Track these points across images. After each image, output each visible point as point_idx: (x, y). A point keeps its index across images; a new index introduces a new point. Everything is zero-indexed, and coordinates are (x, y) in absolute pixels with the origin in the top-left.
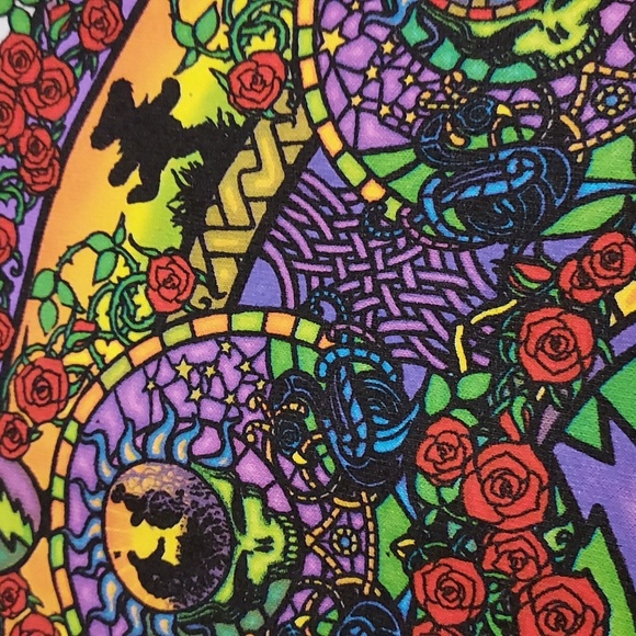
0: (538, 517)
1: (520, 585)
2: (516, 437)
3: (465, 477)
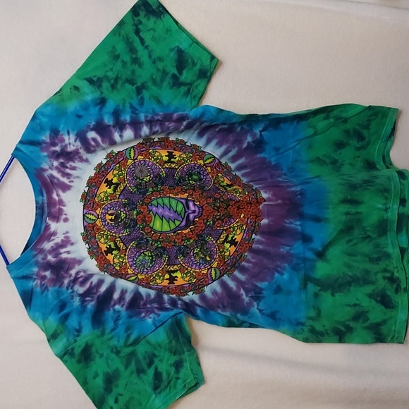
0: (146, 211)
3: (141, 208)
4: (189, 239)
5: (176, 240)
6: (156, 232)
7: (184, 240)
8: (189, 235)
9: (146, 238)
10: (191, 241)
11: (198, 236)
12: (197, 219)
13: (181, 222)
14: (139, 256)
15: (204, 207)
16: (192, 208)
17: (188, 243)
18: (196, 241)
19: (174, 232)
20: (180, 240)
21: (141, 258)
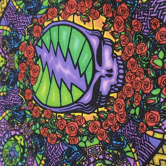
0: (33, 57)
1: (31, 66)
2: (31, 45)
3: (24, 51)
4: (91, 136)
5: (67, 131)
6: (38, 103)
7: (83, 136)
8: (95, 127)
9: (24, 110)
10: (96, 141)
11: (111, 134)
12: (114, 95)
13: (85, 93)
14: (8, 140)
15: (129, 65)
16: (108, 62)
17: (88, 144)
18: (104, 146)
19: (67, 113)
20: (74, 133)
21: (10, 144)
